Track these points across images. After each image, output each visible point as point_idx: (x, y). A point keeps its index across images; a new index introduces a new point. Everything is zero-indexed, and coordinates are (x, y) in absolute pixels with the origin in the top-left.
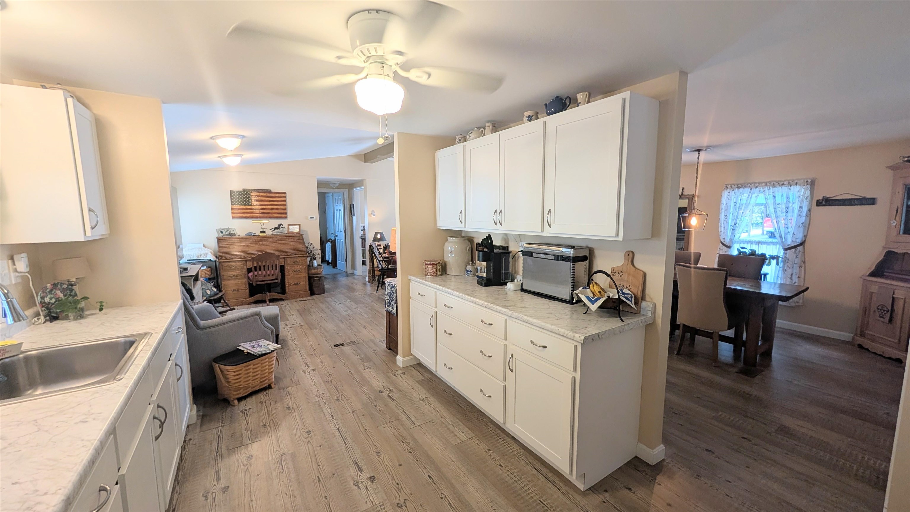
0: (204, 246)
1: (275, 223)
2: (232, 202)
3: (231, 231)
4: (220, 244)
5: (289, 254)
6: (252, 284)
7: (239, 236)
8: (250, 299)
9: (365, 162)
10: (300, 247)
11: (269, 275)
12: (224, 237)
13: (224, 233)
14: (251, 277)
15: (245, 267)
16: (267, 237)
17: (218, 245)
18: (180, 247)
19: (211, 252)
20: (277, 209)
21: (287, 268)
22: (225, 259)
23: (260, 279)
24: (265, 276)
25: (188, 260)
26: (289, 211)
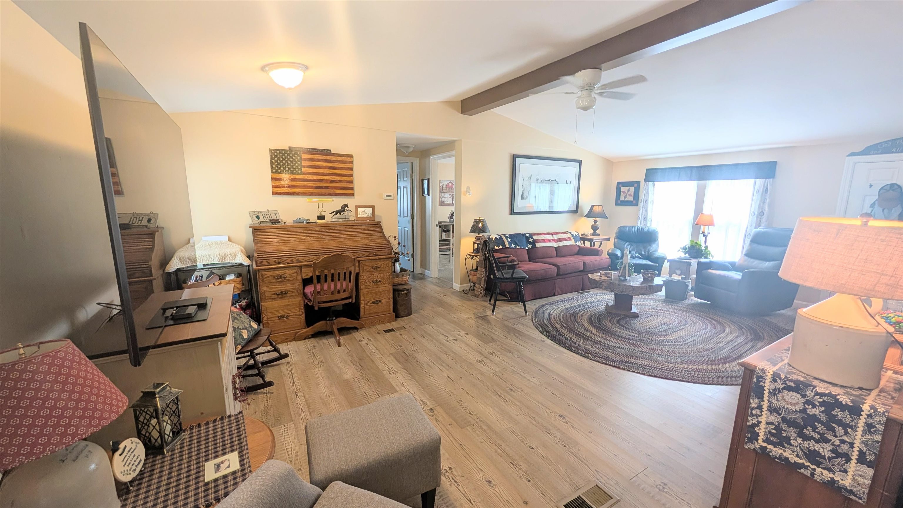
0: (230, 240)
1: (337, 203)
2: (272, 167)
3: (272, 215)
4: (256, 238)
5: (366, 254)
6: (312, 307)
7: (285, 223)
8: (308, 329)
9: (462, 113)
10: (380, 242)
11: (339, 292)
12: (261, 225)
13: (261, 219)
14: (309, 295)
15: (299, 277)
16: (327, 225)
17: (254, 240)
18: (191, 242)
19: (242, 251)
20: (340, 181)
21: (363, 277)
22: (266, 264)
23: (325, 298)
24: (332, 293)
25: (204, 265)
26: (356, 185)
